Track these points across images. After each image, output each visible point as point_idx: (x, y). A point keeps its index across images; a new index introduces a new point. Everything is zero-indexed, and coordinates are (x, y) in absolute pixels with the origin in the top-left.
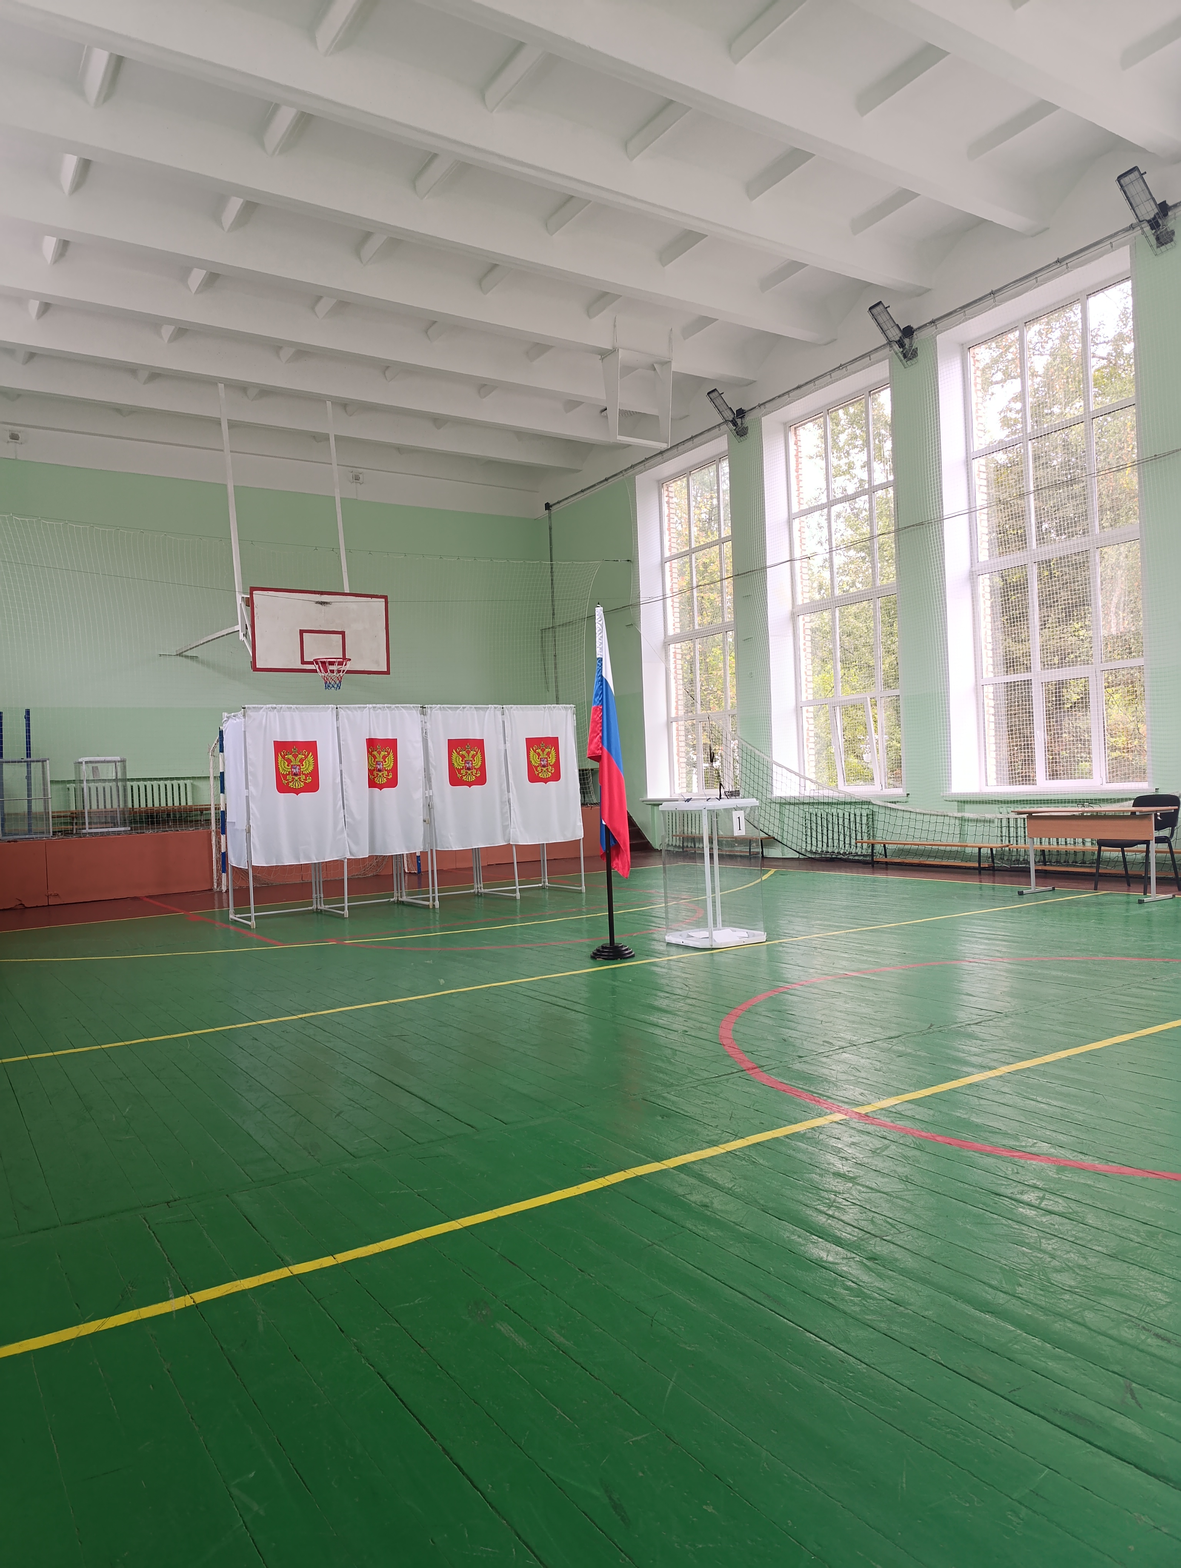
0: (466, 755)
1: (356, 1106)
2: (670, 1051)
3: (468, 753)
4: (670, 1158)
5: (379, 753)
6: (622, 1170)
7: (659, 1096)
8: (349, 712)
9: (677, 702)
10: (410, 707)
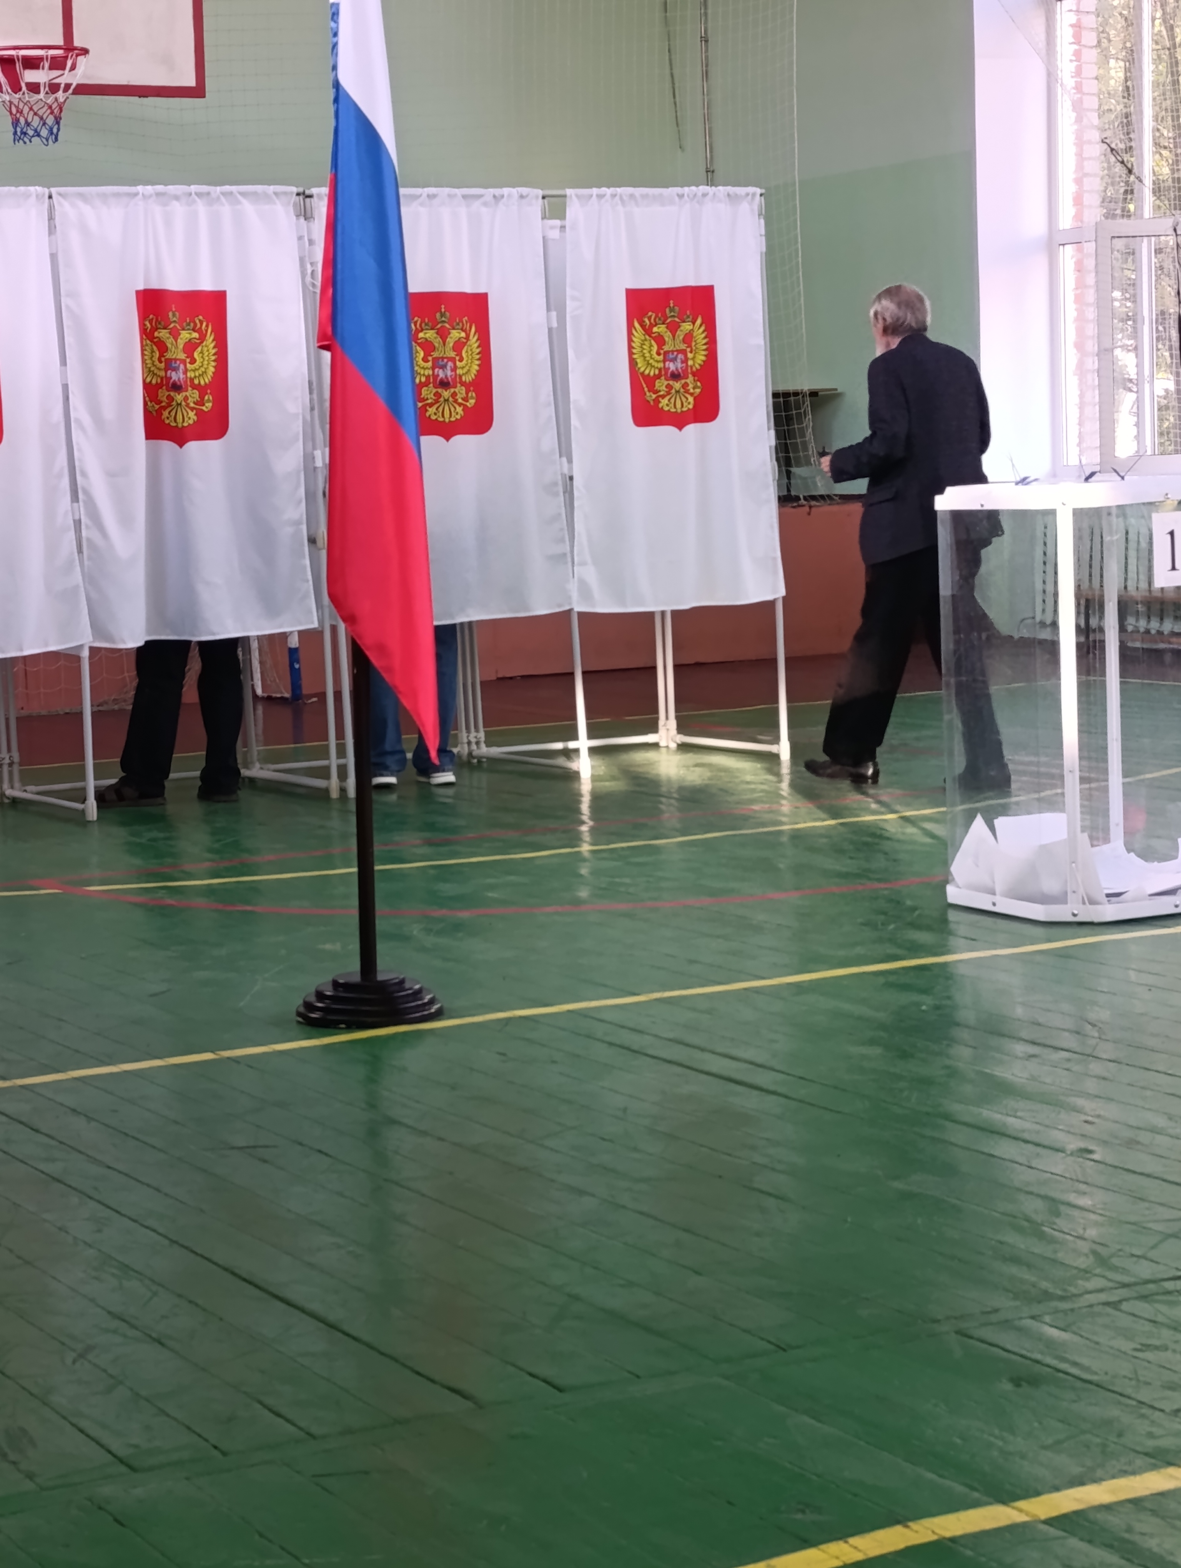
0: (437, 342)
1: (132, 1333)
2: (1039, 1204)
3: (443, 334)
4: (1038, 1494)
5: (175, 334)
6: (897, 1522)
7: (1006, 1324)
8: (86, 209)
9: (1078, 181)
10: (266, 196)
